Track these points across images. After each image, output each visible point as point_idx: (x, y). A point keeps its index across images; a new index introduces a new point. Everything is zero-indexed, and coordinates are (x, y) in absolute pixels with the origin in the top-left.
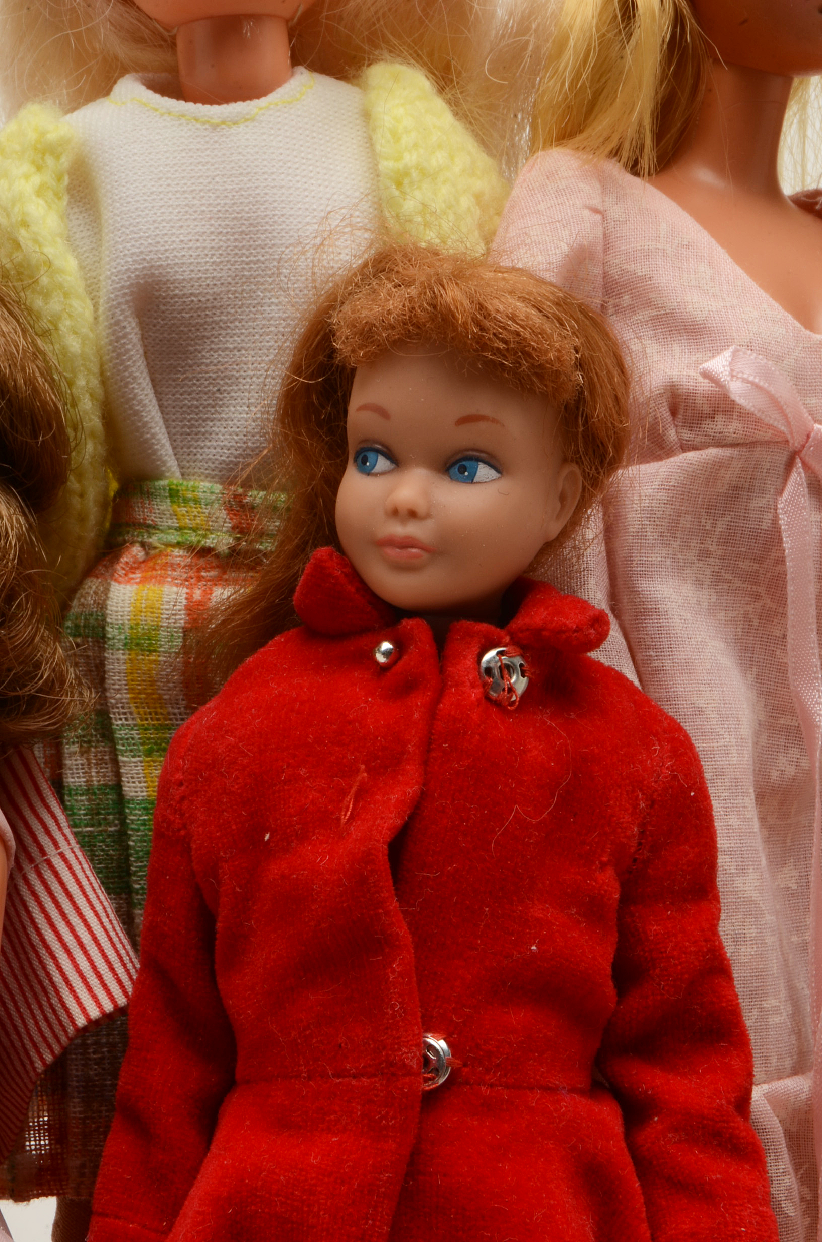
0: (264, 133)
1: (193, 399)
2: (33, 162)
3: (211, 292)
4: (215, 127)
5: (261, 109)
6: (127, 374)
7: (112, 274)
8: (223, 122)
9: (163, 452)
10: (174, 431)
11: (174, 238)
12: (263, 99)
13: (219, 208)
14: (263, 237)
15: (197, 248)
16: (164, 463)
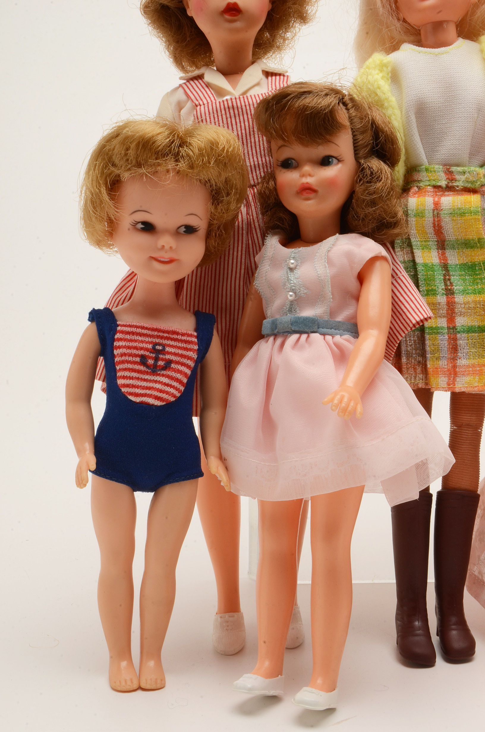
0: (451, 57)
1: (432, 140)
2: (379, 70)
3: (438, 105)
4: (436, 55)
5: (450, 49)
6: (412, 132)
7: (407, 101)
8: (439, 54)
9: (423, 157)
10: (426, 151)
11: (426, 89)
12: (450, 46)
13: (439, 80)
14: (453, 88)
15: (433, 92)
16: (423, 160)
